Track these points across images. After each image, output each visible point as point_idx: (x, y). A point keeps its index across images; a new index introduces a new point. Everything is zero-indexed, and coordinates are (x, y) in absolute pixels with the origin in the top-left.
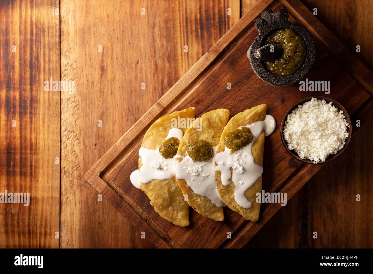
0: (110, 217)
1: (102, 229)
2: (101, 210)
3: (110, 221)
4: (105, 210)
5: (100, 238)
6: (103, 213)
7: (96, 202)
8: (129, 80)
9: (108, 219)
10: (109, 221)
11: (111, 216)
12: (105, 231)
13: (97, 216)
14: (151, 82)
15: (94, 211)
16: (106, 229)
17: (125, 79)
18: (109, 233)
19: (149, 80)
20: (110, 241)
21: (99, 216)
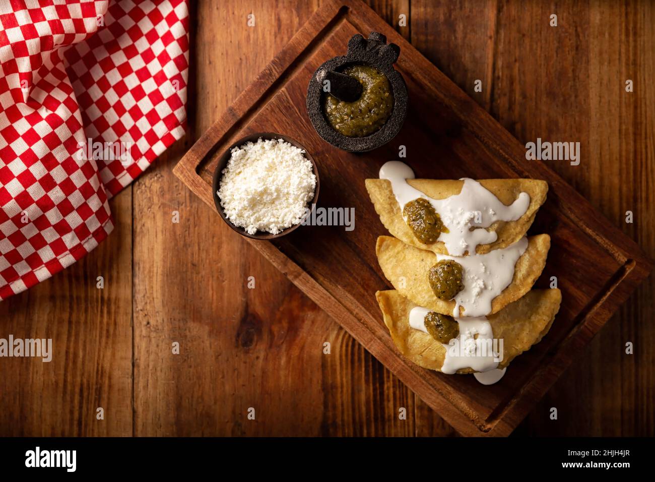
0: (209, 255)
1: (198, 273)
2: (196, 245)
3: (210, 262)
4: (202, 245)
5: (194, 287)
6: (199, 249)
7: (187, 232)
8: (237, 42)
9: (206, 259)
10: (208, 261)
11: (211, 254)
12: (202, 277)
13: (190, 254)
14: (271, 47)
15: (185, 245)
16: (203, 273)
17: (231, 42)
18: (208, 281)
19: (268, 44)
20: (211, 293)
21: (193, 254)
